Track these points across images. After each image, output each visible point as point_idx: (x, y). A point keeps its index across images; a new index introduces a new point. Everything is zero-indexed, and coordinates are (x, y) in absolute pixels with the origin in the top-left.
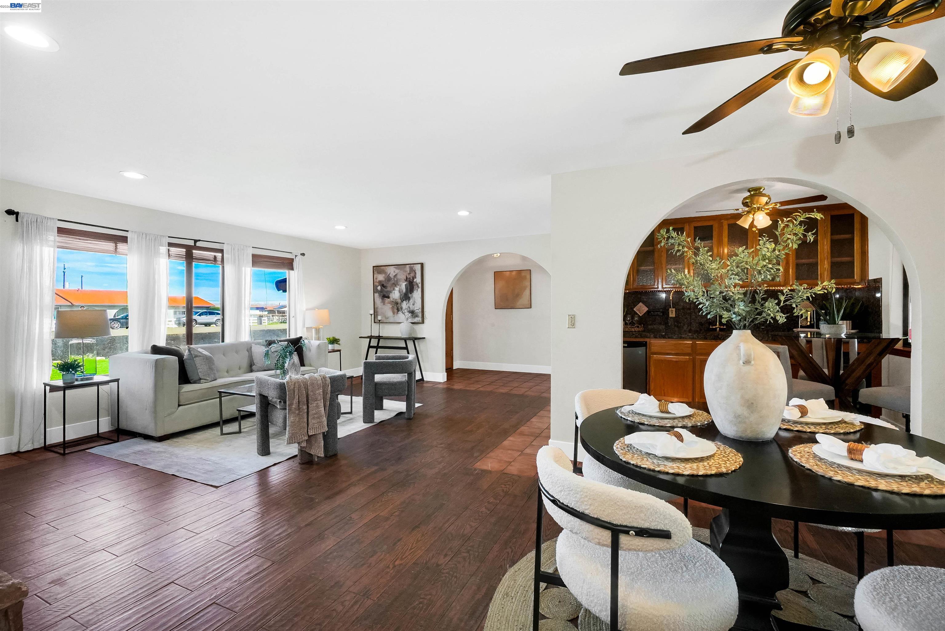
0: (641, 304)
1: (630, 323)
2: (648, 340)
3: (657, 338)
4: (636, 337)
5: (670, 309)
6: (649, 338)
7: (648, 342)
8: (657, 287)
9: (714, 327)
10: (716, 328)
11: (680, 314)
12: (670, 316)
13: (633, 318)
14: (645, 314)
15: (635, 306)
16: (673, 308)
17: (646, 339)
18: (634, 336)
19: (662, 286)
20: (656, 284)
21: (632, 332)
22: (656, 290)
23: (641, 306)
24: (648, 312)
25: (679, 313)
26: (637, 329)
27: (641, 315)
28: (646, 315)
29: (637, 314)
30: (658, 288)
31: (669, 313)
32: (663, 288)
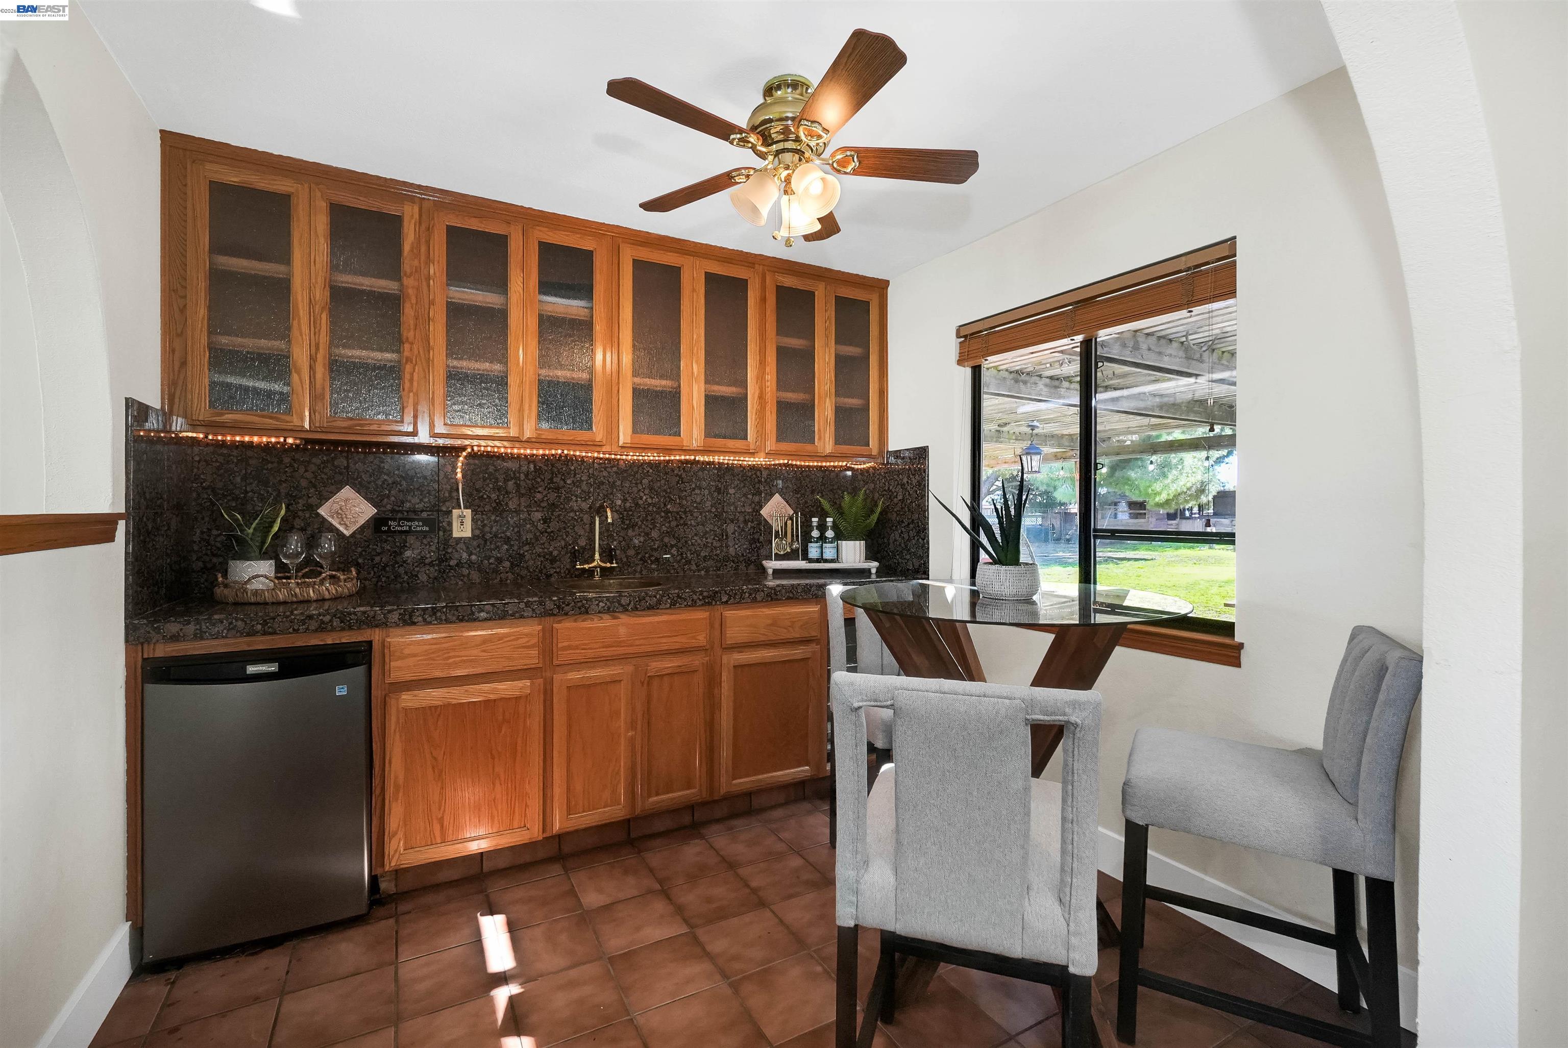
0: (347, 492)
1: (299, 568)
2: (376, 636)
3: (414, 623)
4: (322, 628)
5: (456, 512)
6: (384, 625)
7: (376, 646)
8: (410, 429)
9: (586, 566)
10: (591, 572)
11: (487, 529)
12: (456, 534)
13: (311, 543)
14: (363, 527)
15: (323, 499)
16: (466, 507)
17: (369, 631)
18: (313, 625)
19: (432, 426)
20: (408, 418)
21: (308, 602)
22: (409, 440)
23: (346, 500)
24: (377, 523)
25: (484, 526)
26: (328, 589)
27: (347, 533)
28: (368, 533)
29: (332, 529)
30: (414, 434)
31: (450, 524)
32: (434, 435)
